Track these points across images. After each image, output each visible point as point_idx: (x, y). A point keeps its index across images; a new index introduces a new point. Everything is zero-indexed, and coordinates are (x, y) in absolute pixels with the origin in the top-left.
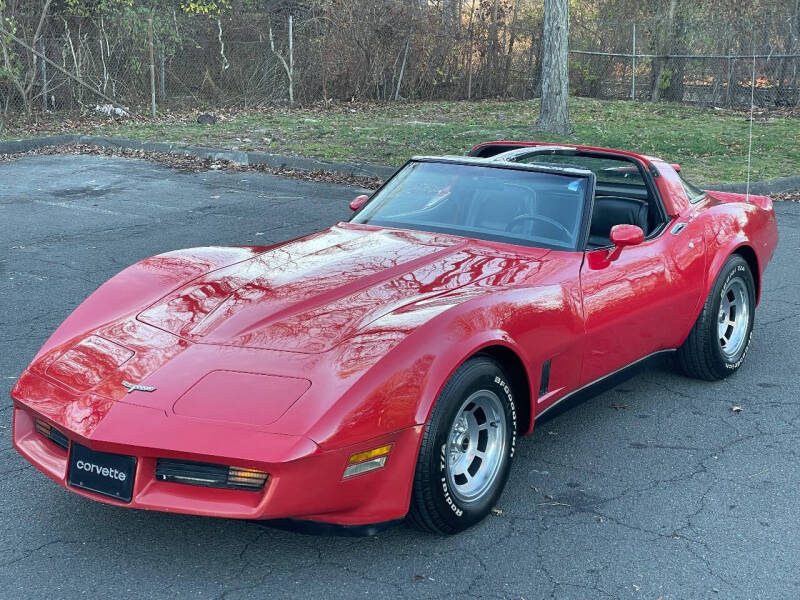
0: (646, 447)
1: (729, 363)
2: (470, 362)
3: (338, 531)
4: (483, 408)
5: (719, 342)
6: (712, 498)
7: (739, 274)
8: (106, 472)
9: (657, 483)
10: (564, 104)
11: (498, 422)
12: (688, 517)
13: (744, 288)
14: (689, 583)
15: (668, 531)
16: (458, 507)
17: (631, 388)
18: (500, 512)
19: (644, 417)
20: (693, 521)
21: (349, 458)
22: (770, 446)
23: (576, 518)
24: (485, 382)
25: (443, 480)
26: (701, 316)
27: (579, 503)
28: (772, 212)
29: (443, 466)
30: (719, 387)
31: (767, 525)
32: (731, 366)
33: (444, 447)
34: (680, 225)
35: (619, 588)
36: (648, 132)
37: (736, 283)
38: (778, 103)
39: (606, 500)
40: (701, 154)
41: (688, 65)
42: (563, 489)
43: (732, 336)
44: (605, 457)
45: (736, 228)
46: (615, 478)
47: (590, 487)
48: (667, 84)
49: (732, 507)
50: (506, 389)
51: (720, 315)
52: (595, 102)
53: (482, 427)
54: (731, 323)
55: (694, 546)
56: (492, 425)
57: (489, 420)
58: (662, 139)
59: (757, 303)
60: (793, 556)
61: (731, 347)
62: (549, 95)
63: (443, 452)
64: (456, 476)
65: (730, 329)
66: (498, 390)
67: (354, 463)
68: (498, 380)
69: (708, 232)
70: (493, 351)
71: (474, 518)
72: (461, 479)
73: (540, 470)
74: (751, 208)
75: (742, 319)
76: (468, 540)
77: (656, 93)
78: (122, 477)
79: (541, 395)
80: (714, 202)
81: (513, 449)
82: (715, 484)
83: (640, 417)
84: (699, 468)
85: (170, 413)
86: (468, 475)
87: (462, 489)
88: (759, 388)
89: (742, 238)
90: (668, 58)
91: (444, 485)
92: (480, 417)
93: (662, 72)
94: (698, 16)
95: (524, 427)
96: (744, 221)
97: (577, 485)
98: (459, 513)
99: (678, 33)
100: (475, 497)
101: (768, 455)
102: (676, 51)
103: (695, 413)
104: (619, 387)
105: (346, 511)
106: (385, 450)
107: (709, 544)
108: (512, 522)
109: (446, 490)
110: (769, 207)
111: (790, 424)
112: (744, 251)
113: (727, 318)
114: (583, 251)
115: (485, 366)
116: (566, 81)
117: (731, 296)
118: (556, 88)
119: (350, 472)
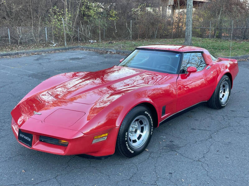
0: (195, 129)
1: (223, 105)
2: (136, 108)
3: (93, 158)
4: (142, 120)
5: (220, 99)
6: (212, 147)
7: (226, 80)
8: (26, 138)
9: (197, 141)
10: (191, 38)
11: (147, 124)
12: (204, 154)
13: (228, 84)
14: (200, 179)
15: (197, 159)
16: (132, 150)
17: (195, 111)
18: (147, 150)
19: (197, 120)
20: (205, 156)
21: (94, 137)
22: (232, 130)
23: (169, 153)
24: (142, 113)
25: (127, 143)
26: (214, 92)
27: (172, 148)
28: (237, 64)
29: (126, 139)
30: (220, 111)
31: (228, 158)
32: (223, 106)
33: (127, 133)
34: (209, 67)
35: (177, 180)
36: (211, 45)
37: (225, 83)
38: (244, 39)
39: (180, 147)
40: (223, 50)
41: (223, 30)
42: (168, 143)
43: (224, 97)
44: (183, 133)
45: (226, 67)
46: (184, 140)
47: (176, 142)
48: (218, 34)
49: (218, 151)
50: (149, 115)
51: (220, 92)
52: (200, 39)
53: (142, 126)
54: (224, 94)
55: (204, 165)
56: (145, 125)
57: (144, 124)
58: (214, 46)
59: (231, 88)
60: (235, 170)
61: (223, 100)
62: (187, 36)
63: (126, 135)
64: (133, 140)
65: (223, 95)
66: (146, 115)
67: (95, 139)
68: (146, 112)
69: (218, 69)
70: (145, 104)
71: (138, 153)
72: (134, 141)
73: (163, 136)
74: (231, 63)
75: (227, 93)
76: (135, 160)
77: (215, 37)
78: (30, 140)
79: (163, 115)
80: (220, 60)
81: (152, 132)
82: (214, 143)
83: (196, 120)
84: (210, 137)
85: (43, 122)
86: (137, 140)
87: (134, 145)
88: (231, 112)
89: (227, 70)
90: (218, 29)
91: (127, 144)
92: (141, 123)
93: (217, 32)
94: (226, 19)
95: (156, 126)
96: (229, 66)
97: (173, 142)
98: (133, 152)
99: (221, 23)
100: (138, 147)
101: (231, 133)
102: (220, 27)
103: (211, 119)
104: (191, 111)
105: (95, 152)
106: (106, 135)
107: (209, 164)
108: (150, 154)
109: (127, 146)
110: (236, 62)
111: (239, 123)
112: (228, 74)
113: (223, 92)
114: (179, 74)
115: (142, 108)
116: (191, 32)
117: (224, 86)
118: (189, 35)
119: (94, 142)
